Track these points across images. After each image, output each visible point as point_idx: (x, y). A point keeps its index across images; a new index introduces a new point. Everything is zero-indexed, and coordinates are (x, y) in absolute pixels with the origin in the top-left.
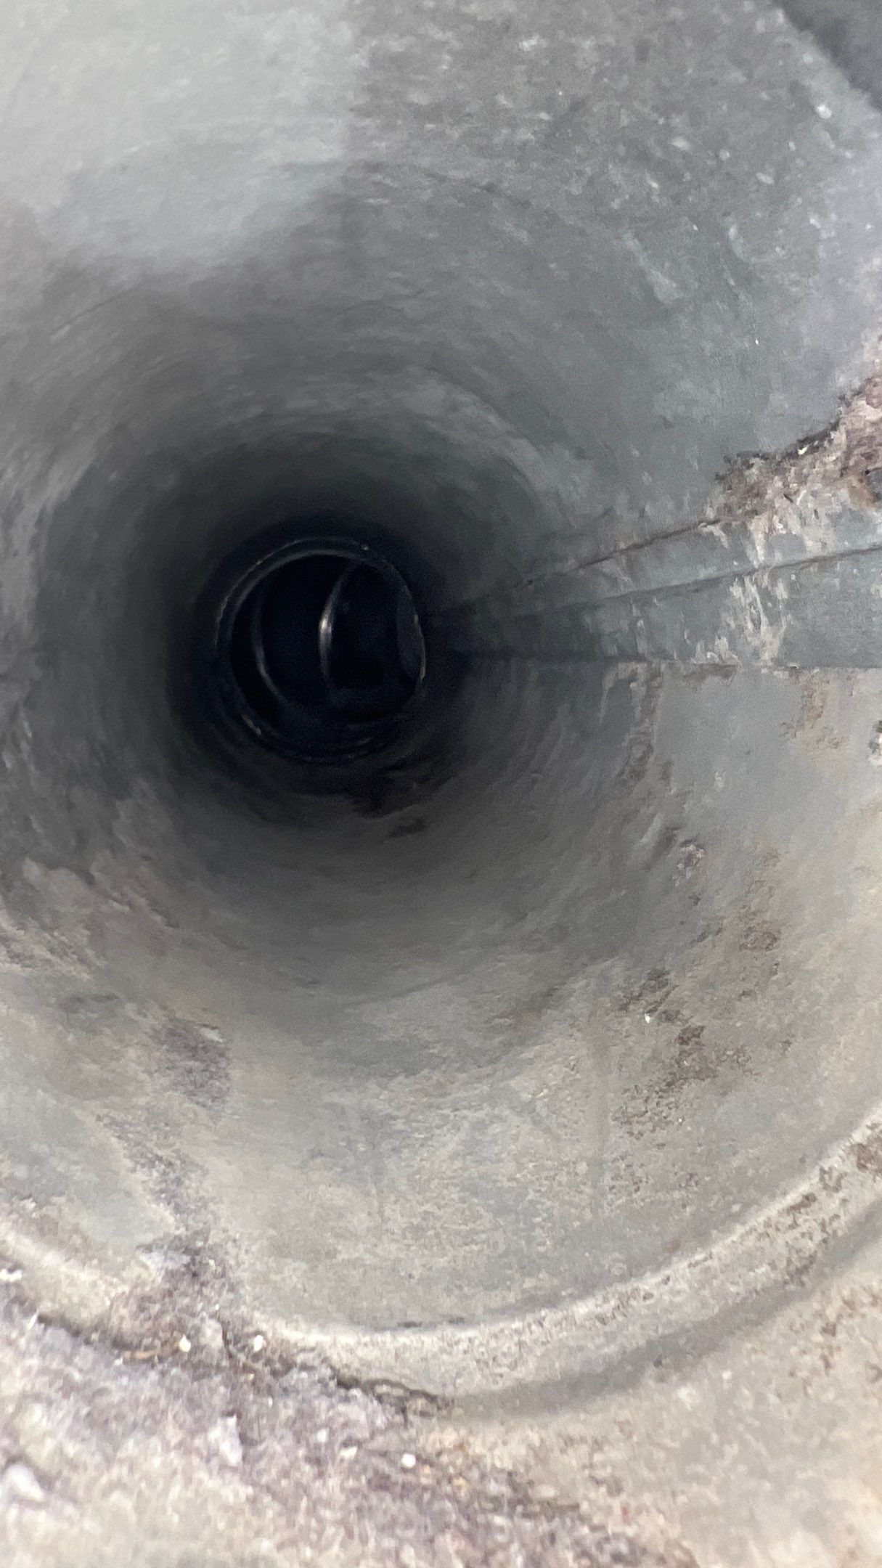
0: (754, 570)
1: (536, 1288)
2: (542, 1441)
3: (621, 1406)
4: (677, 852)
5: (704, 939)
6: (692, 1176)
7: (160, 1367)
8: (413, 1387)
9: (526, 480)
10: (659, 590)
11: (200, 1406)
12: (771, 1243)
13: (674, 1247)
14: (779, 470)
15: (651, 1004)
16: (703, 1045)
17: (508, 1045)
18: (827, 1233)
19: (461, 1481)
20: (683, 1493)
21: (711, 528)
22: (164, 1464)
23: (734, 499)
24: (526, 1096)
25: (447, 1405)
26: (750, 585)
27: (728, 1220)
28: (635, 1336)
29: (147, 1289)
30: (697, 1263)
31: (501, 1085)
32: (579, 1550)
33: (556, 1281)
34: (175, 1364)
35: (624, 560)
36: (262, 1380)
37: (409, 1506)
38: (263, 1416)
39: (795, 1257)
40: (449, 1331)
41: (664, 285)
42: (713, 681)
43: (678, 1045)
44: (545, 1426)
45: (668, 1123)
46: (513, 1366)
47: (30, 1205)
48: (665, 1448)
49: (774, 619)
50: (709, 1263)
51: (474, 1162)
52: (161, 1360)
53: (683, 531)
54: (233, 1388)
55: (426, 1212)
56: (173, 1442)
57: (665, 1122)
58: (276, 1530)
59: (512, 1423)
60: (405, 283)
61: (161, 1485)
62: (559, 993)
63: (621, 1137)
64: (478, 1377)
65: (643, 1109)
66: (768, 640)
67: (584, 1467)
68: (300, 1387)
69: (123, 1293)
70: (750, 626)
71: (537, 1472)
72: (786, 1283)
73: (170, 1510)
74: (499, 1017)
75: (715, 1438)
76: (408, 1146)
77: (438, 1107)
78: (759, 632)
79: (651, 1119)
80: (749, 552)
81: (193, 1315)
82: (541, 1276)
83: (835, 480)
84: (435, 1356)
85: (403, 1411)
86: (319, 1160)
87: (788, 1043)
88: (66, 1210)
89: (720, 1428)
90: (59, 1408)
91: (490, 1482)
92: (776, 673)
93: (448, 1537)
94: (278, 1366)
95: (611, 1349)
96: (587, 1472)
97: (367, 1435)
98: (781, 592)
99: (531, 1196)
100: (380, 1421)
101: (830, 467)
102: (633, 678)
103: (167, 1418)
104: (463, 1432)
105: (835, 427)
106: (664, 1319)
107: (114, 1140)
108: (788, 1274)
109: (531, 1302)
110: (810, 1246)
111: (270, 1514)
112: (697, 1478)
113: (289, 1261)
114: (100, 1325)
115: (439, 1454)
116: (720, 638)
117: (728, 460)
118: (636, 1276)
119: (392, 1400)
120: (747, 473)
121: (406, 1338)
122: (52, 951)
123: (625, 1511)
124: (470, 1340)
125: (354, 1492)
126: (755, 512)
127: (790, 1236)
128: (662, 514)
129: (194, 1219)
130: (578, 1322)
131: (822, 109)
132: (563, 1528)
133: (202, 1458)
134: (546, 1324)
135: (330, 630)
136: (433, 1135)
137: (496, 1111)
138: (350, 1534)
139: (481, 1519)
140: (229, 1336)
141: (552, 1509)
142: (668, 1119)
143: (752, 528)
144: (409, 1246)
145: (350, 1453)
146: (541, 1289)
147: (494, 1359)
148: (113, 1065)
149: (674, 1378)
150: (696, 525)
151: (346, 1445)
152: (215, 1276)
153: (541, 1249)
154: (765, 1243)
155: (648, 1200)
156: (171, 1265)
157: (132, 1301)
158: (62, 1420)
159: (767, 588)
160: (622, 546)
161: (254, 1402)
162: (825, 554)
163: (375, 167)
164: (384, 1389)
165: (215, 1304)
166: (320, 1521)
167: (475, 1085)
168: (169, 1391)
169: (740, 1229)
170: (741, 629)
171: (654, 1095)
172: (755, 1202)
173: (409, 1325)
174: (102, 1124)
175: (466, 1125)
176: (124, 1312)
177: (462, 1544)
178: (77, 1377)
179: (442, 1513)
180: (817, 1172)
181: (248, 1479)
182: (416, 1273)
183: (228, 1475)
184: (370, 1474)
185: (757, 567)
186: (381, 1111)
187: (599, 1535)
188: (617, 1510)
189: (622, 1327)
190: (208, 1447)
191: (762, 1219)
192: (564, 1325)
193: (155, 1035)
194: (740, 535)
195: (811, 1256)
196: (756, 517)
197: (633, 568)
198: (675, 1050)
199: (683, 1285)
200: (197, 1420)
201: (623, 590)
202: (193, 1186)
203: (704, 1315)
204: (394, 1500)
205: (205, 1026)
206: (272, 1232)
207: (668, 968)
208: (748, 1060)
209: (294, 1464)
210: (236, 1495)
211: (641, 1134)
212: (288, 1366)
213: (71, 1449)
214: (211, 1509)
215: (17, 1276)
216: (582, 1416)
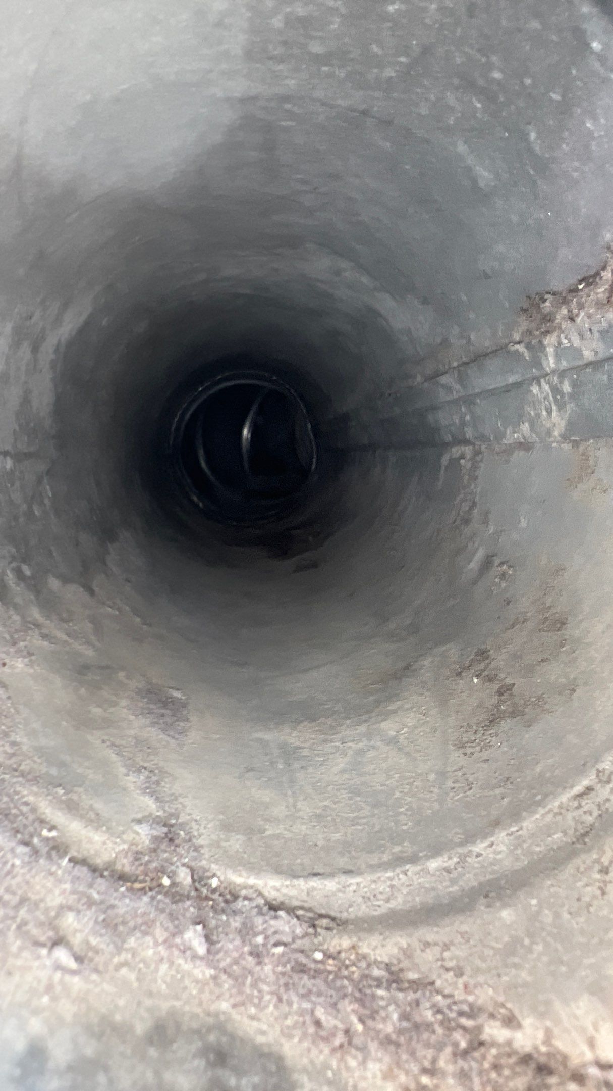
0: (547, 375)
1: (401, 852)
2: (409, 945)
3: (462, 923)
4: (496, 570)
5: (514, 627)
6: (508, 779)
7: (150, 894)
8: (319, 912)
9: (387, 322)
10: (481, 393)
11: (177, 919)
12: (563, 819)
13: (497, 824)
14: (565, 301)
15: (477, 671)
16: (515, 696)
17: (378, 702)
18: (601, 810)
19: (354, 969)
20: (506, 975)
21: (517, 347)
22: (155, 953)
23: (533, 325)
24: (393, 733)
25: (343, 923)
26: (545, 384)
27: (532, 805)
28: (470, 880)
29: (139, 847)
30: (512, 833)
31: (375, 727)
32: (435, 1010)
33: (415, 848)
34: (160, 893)
35: (456, 372)
36: (218, 905)
37: (319, 982)
38: (220, 927)
39: (580, 827)
40: (343, 878)
41: (484, 175)
42: (519, 454)
43: (497, 697)
44: (410, 936)
45: (490, 746)
46: (388, 900)
47: (61, 791)
48: (493, 948)
49: (561, 407)
50: (520, 833)
51: (357, 774)
52: (151, 889)
53: (496, 350)
54: (199, 909)
55: (325, 806)
56: (160, 940)
57: (489, 745)
58: (231, 996)
59: (387, 933)
60: (304, 182)
61: (153, 967)
62: (414, 667)
63: (459, 757)
64: (364, 907)
65: (474, 739)
66: (557, 421)
67: (438, 960)
68: (244, 910)
69: (124, 849)
70: (544, 413)
71: (405, 964)
72: (573, 843)
73: (160, 981)
74: (372, 685)
75: (527, 941)
76: (311, 765)
77: (332, 742)
78: (551, 417)
79: (479, 744)
80: (544, 363)
81: (172, 864)
82: (405, 844)
83: (604, 305)
84: (334, 894)
85: (314, 926)
86: (251, 774)
87: (574, 691)
88: (84, 797)
89: (531, 935)
90: (85, 915)
91: (373, 968)
92: (562, 445)
93: (347, 1001)
94: (228, 897)
95: (455, 889)
96: (440, 963)
97: (290, 940)
98: (567, 388)
99: (397, 794)
100: (299, 931)
101: (601, 296)
102: (462, 457)
103: (156, 925)
104: (355, 939)
105: (604, 268)
106: (490, 870)
107: (113, 755)
108: (575, 837)
109: (399, 861)
110: (589, 819)
111: (226, 986)
112: (515, 966)
113: (233, 834)
114: (109, 866)
115: (339, 952)
116: (523, 423)
117: (529, 297)
118: (470, 842)
119: (306, 919)
120: (542, 305)
121: (314, 883)
122: (68, 635)
123: (466, 987)
124: (358, 884)
125: (283, 974)
126: (548, 332)
127: (576, 813)
128: (482, 339)
129: (169, 807)
130: (431, 873)
131: (596, 46)
132: (424, 996)
133: (180, 950)
134: (409, 873)
135: (249, 436)
136: (328, 758)
137: (372, 743)
138: (280, 1000)
139: (368, 991)
140: (196, 877)
141: (415, 985)
142: (491, 744)
143: (546, 342)
144: (315, 826)
145: (279, 950)
146: (404, 852)
147: (375, 896)
148: (112, 710)
149: (498, 904)
150: (507, 345)
151: (276, 945)
152: (185, 841)
153: (405, 828)
154: (559, 818)
155: (478, 796)
156: (155, 833)
157: (129, 854)
158: (87, 922)
159: (556, 385)
160: (455, 364)
161: (213, 917)
162: (598, 359)
163: (285, 99)
164: (300, 912)
165: (185, 858)
166: (260, 991)
167: (357, 727)
168: (157, 909)
169: (542, 811)
170: (538, 415)
171: (481, 729)
172: (552, 793)
173: (316, 875)
174: (106, 745)
175: (350, 752)
176: (125, 861)
177: (356, 1006)
178: (96, 896)
179: (343, 987)
180: (594, 772)
181: (211, 964)
182: (320, 843)
183: (198, 962)
184: (293, 963)
185: (549, 372)
186: (292, 744)
187: (449, 1001)
188: (461, 986)
189: (461, 875)
190: (183, 943)
191: (557, 804)
192: (421, 874)
193: (139, 692)
194: (538, 349)
195: (591, 825)
196: (549, 335)
197: (462, 379)
198: (495, 700)
199: (503, 848)
200: (176, 927)
201: (455, 395)
202: (167, 787)
203: (518, 865)
204: (309, 979)
205: (172, 688)
206: (221, 817)
207: (489, 647)
208: (545, 704)
209: (242, 956)
210: (204, 973)
211: (472, 754)
212: (236, 897)
213: (94, 941)
214: (187, 982)
215: (54, 834)
216: (435, 929)
